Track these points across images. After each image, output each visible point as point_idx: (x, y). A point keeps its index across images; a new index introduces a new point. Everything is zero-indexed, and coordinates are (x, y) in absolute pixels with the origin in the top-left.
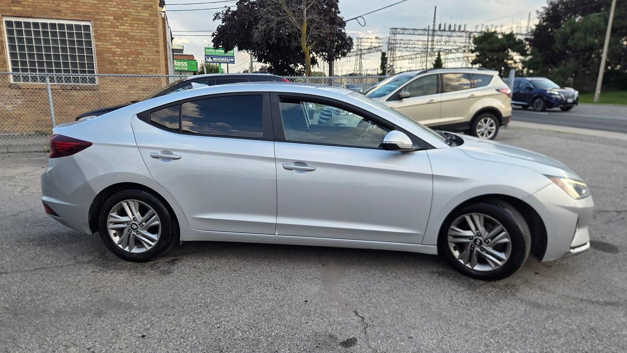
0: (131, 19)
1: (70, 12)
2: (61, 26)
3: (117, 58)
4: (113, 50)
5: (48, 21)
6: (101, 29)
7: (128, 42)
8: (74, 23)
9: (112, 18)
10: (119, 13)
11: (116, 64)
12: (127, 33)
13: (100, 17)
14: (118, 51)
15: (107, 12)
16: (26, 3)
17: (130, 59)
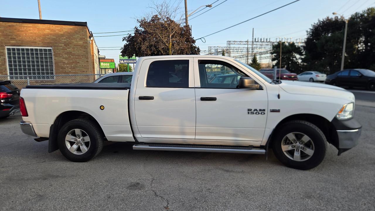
0: (73, 45)
1: (41, 42)
2: (36, 50)
3: (65, 65)
4: (63, 61)
6: (58, 51)
7: (72, 57)
8: (43, 48)
9: (63, 45)
10: (68, 42)
11: (65, 68)
12: (71, 52)
13: (57, 45)
14: (66, 61)
15: (61, 42)
16: (19, 39)
17: (73, 65)
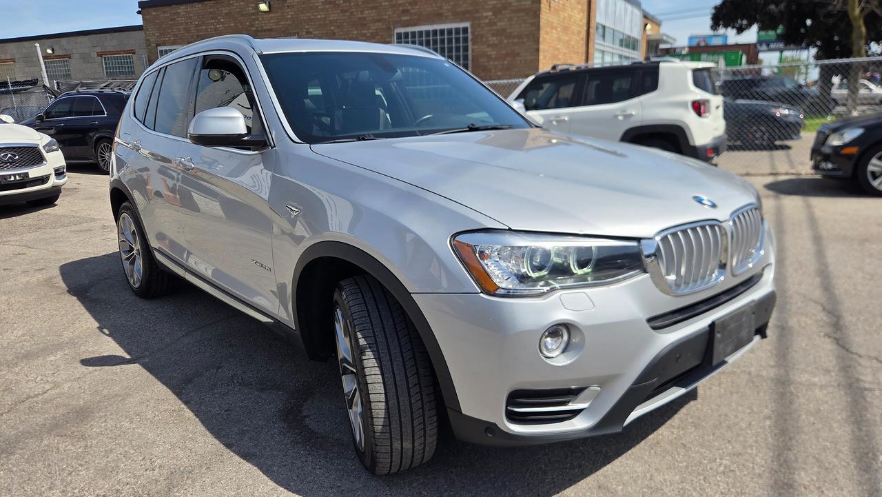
0: (511, 11)
1: (450, 14)
2: (442, 32)
3: (491, 63)
4: (489, 53)
5: (430, 28)
6: (479, 29)
7: (506, 41)
8: (453, 26)
9: (490, 14)
10: (499, 6)
11: (490, 70)
12: (504, 30)
13: (478, 15)
14: (493, 53)
15: (486, 7)
16: (414, 11)
17: (506, 62)
